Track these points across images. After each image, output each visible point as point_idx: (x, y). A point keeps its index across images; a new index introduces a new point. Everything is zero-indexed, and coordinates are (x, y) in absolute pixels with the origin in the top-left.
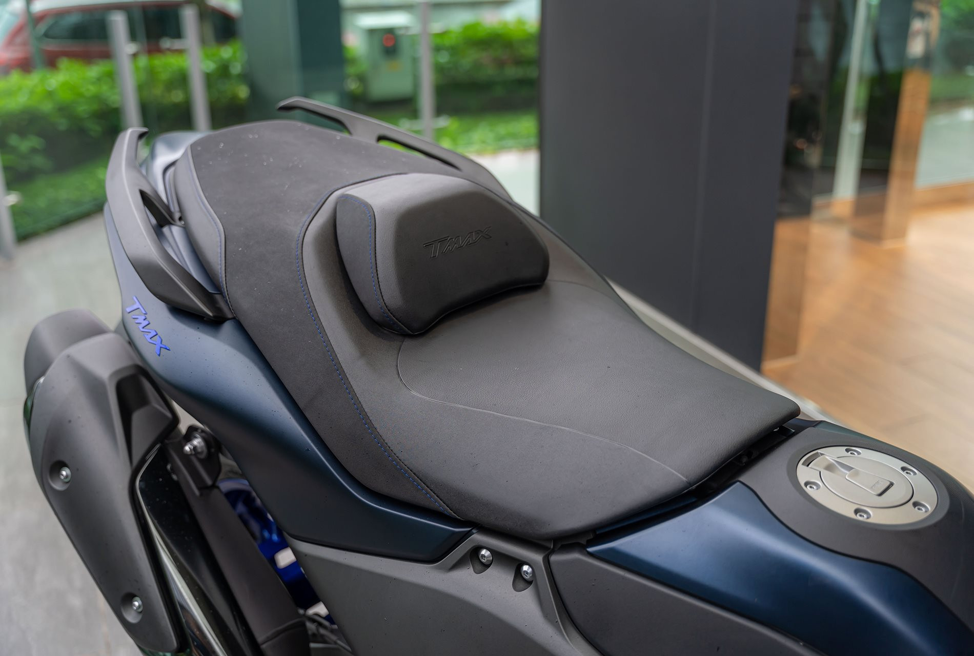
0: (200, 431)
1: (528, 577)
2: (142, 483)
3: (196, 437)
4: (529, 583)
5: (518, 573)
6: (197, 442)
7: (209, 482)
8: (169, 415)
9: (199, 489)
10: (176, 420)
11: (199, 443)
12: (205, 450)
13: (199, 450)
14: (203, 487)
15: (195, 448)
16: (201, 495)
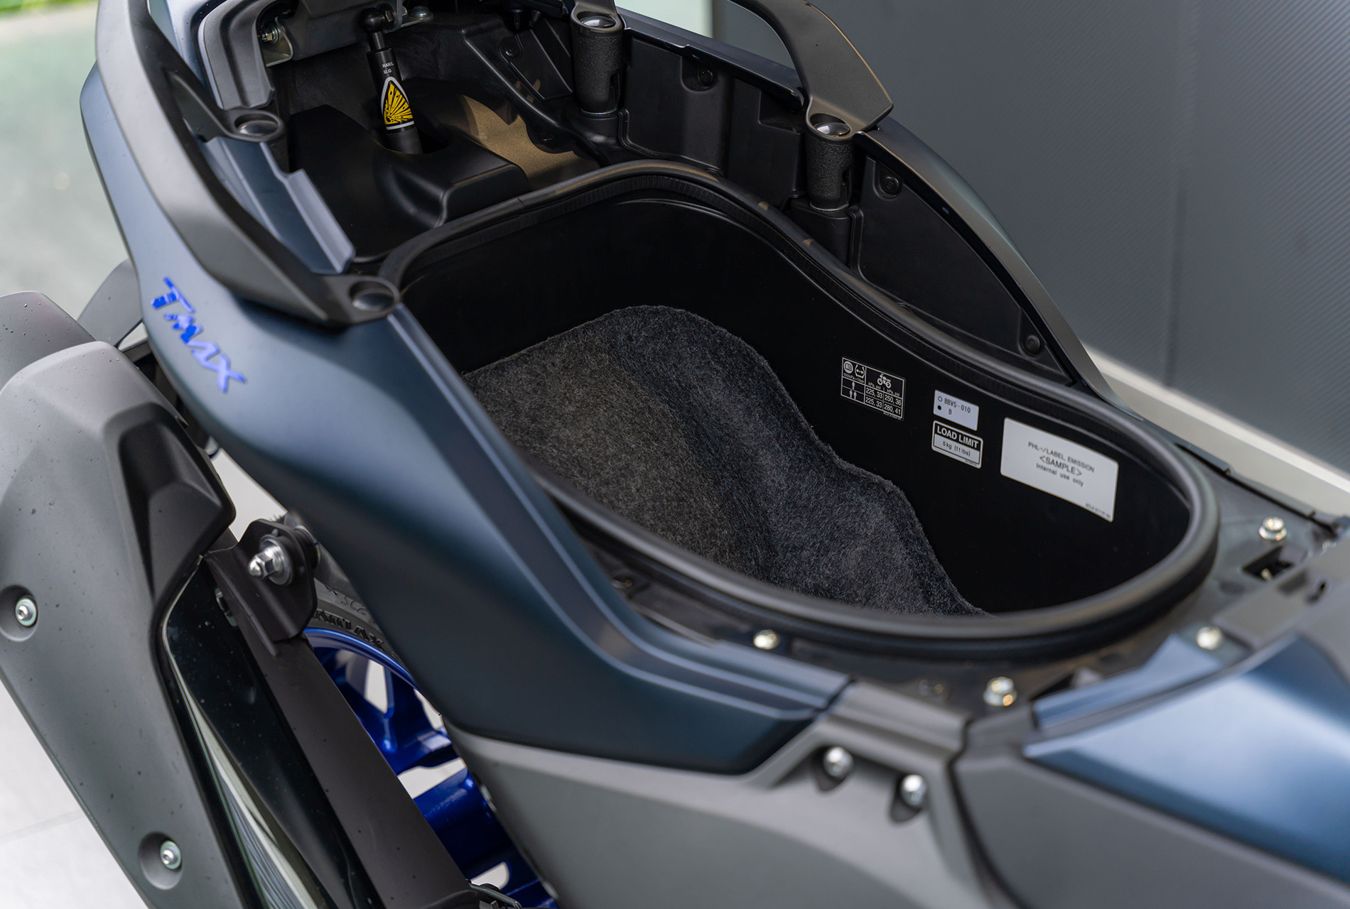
0: (275, 531)
1: (916, 800)
2: (172, 630)
3: (270, 544)
4: (915, 810)
5: (899, 795)
6: (272, 552)
7: (292, 631)
8: (216, 500)
9: (275, 643)
10: (228, 511)
11: (277, 555)
12: (289, 570)
13: (277, 569)
14: (281, 640)
15: (269, 564)
16: (279, 655)
